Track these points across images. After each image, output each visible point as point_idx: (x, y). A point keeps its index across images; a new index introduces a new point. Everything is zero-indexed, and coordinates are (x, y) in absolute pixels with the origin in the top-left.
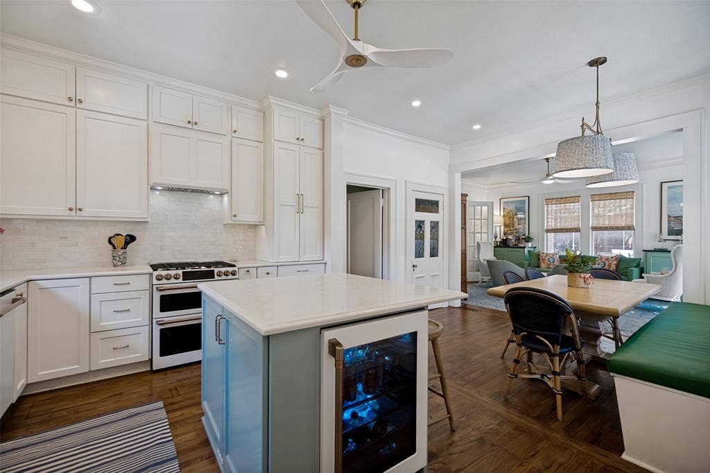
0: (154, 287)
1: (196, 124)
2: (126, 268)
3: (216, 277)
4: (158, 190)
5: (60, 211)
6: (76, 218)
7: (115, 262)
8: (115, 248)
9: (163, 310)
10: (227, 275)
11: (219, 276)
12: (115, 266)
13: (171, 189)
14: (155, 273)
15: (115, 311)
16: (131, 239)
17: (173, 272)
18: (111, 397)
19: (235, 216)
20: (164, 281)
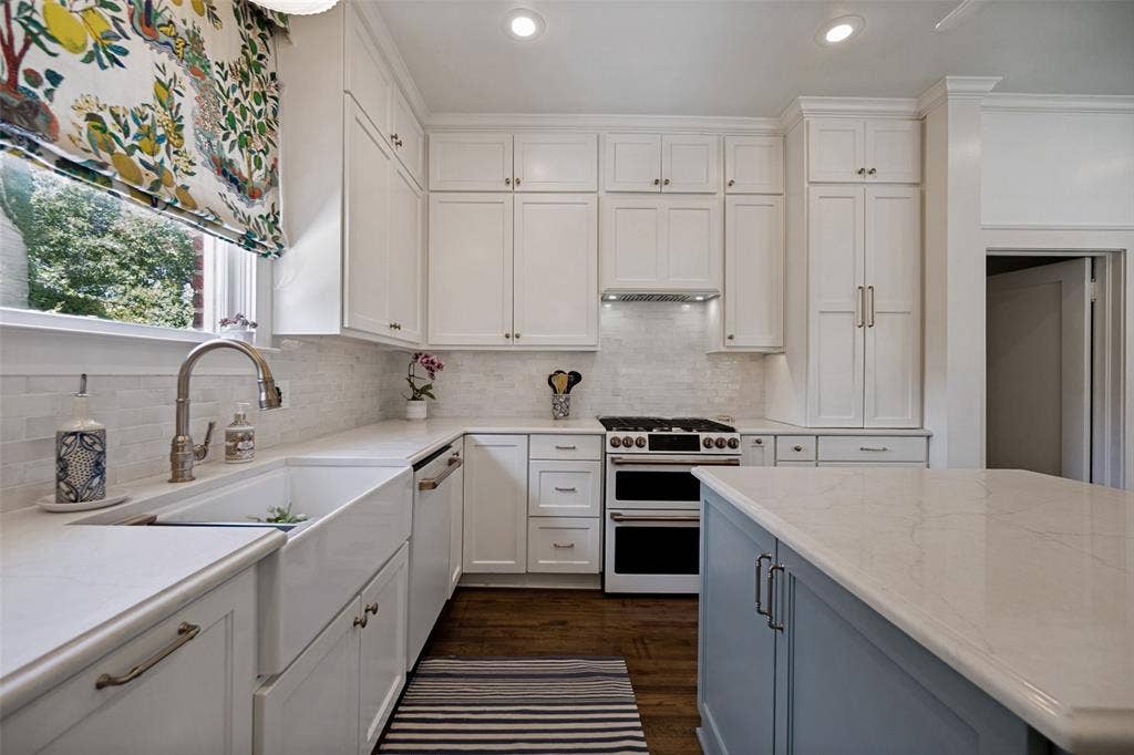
0: (608, 456)
1: (667, 182)
2: (570, 422)
3: (703, 449)
4: (610, 301)
5: (493, 338)
6: (513, 349)
7: (556, 412)
8: (555, 392)
9: (620, 496)
10: (721, 447)
11: (708, 446)
12: (556, 419)
13: (628, 298)
14: (611, 435)
15: (557, 489)
16: (575, 378)
17: (634, 435)
18: (551, 624)
19: (731, 338)
20: (622, 449)
